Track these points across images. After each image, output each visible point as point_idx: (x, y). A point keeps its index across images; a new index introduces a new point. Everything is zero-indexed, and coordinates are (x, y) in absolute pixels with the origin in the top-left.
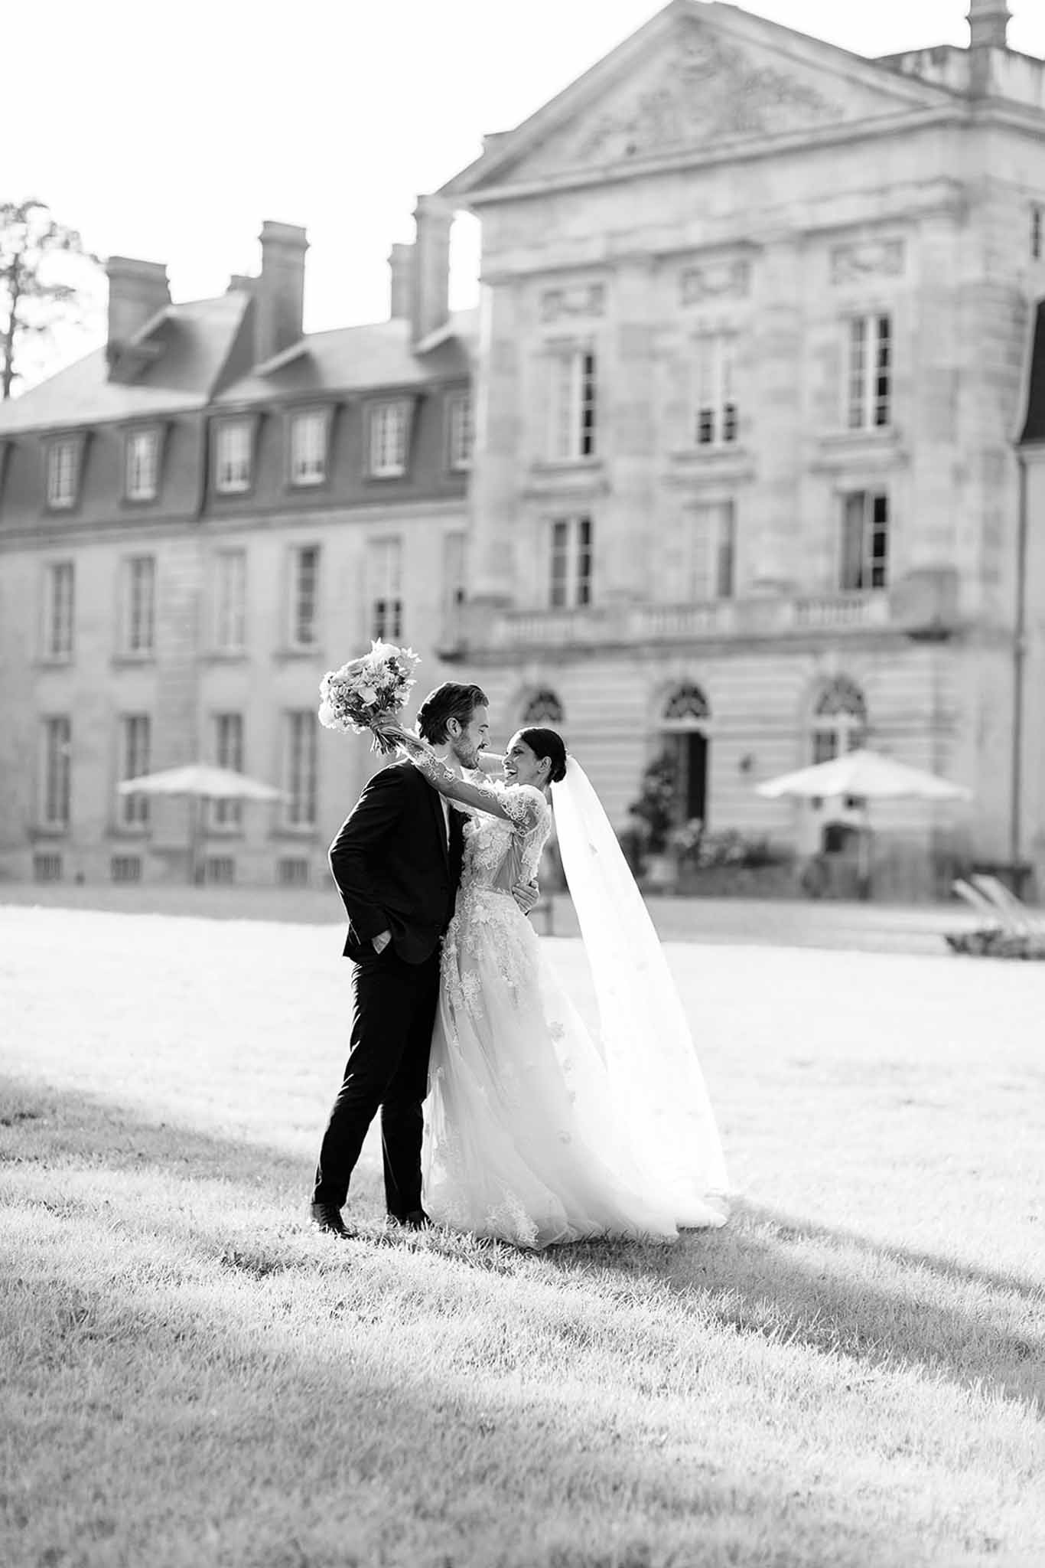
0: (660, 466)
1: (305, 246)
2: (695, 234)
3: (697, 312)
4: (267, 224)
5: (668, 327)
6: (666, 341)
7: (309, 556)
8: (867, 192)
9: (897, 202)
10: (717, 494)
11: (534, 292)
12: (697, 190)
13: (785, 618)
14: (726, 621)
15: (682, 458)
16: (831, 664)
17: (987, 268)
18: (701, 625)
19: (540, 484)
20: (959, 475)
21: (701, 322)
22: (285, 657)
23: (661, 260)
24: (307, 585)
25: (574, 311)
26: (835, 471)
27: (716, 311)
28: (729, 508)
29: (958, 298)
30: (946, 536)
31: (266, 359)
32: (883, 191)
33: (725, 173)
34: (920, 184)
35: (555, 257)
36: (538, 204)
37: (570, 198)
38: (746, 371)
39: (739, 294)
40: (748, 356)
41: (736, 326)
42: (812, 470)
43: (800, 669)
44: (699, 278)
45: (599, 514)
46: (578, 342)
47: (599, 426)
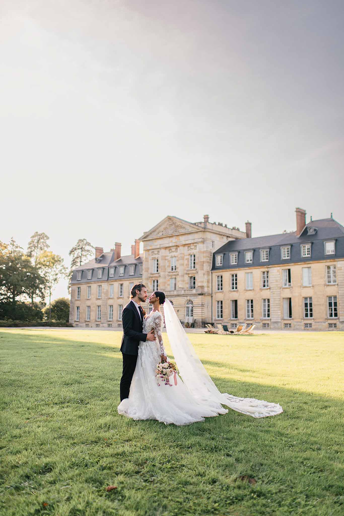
0: (167, 273)
1: (121, 246)
2: (171, 245)
3: (171, 254)
4: (116, 243)
5: (168, 256)
6: (167, 258)
7: (122, 285)
8: (192, 240)
9: (195, 241)
10: (174, 277)
11: (150, 252)
12: (171, 239)
13: (183, 292)
14: (175, 293)
15: (169, 272)
16: (189, 298)
17: (207, 249)
18: (172, 293)
19: (151, 276)
20: (204, 274)
21: (172, 255)
22: (118, 298)
23: (166, 248)
24: (121, 288)
25: (155, 254)
26: (189, 274)
27: (173, 254)
28: (176, 278)
29: (204, 252)
30: (203, 282)
31: (116, 260)
32: (194, 239)
33: (174, 237)
34: (198, 239)
35: (153, 247)
36: (151, 241)
37: (155, 240)
38: (178, 262)
39: (176, 252)
40: (177, 260)
41: (176, 256)
42: (186, 274)
43: (185, 299)
44: (171, 251)
45: (159, 279)
46: (157, 258)
47: (159, 269)
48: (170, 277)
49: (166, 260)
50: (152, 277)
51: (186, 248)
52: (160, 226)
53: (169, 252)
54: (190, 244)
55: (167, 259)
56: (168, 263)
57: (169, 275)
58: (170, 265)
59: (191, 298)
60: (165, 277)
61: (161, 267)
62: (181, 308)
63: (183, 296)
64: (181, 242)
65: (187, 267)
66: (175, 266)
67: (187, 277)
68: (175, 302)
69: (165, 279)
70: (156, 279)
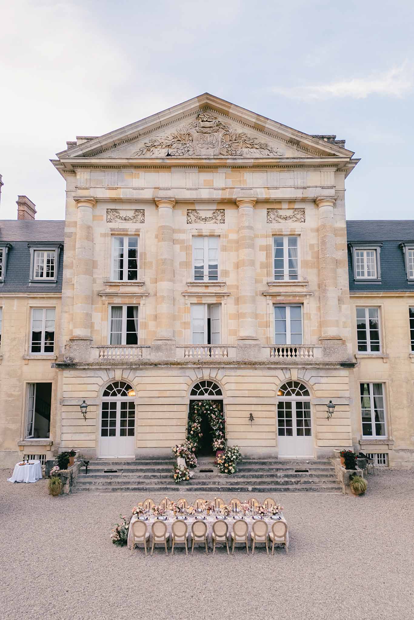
2: (205, 194)
3: (196, 226)
10: (208, 300)
12: (205, 176)
15: (192, 285)
16: (289, 374)
19: (109, 290)
21: (199, 230)
23: (177, 203)
25: (124, 219)
27: (207, 228)
28: (217, 305)
32: (304, 188)
33: (220, 170)
34: (323, 188)
35: (121, 194)
36: (116, 170)
37: (134, 171)
38: (224, 252)
39: (218, 222)
40: (225, 246)
41: (219, 234)
42: (263, 294)
43: (277, 376)
44: (195, 214)
45: (144, 305)
46: (129, 233)
47: (140, 268)
48: (195, 300)
49: (174, 241)
50: (108, 295)
51: (262, 212)
52: (160, 127)
53: (185, 218)
54: (279, 201)
55: (182, 242)
56: (184, 253)
57: (191, 293)
58: (191, 262)
59: (303, 374)
60: (174, 299)
61: (151, 263)
62: (260, 408)
63: (268, 366)
64: (248, 191)
65: (266, 272)
66: (210, 267)
67: (268, 304)
68: (233, 386)
69: (174, 305)
70: (127, 302)
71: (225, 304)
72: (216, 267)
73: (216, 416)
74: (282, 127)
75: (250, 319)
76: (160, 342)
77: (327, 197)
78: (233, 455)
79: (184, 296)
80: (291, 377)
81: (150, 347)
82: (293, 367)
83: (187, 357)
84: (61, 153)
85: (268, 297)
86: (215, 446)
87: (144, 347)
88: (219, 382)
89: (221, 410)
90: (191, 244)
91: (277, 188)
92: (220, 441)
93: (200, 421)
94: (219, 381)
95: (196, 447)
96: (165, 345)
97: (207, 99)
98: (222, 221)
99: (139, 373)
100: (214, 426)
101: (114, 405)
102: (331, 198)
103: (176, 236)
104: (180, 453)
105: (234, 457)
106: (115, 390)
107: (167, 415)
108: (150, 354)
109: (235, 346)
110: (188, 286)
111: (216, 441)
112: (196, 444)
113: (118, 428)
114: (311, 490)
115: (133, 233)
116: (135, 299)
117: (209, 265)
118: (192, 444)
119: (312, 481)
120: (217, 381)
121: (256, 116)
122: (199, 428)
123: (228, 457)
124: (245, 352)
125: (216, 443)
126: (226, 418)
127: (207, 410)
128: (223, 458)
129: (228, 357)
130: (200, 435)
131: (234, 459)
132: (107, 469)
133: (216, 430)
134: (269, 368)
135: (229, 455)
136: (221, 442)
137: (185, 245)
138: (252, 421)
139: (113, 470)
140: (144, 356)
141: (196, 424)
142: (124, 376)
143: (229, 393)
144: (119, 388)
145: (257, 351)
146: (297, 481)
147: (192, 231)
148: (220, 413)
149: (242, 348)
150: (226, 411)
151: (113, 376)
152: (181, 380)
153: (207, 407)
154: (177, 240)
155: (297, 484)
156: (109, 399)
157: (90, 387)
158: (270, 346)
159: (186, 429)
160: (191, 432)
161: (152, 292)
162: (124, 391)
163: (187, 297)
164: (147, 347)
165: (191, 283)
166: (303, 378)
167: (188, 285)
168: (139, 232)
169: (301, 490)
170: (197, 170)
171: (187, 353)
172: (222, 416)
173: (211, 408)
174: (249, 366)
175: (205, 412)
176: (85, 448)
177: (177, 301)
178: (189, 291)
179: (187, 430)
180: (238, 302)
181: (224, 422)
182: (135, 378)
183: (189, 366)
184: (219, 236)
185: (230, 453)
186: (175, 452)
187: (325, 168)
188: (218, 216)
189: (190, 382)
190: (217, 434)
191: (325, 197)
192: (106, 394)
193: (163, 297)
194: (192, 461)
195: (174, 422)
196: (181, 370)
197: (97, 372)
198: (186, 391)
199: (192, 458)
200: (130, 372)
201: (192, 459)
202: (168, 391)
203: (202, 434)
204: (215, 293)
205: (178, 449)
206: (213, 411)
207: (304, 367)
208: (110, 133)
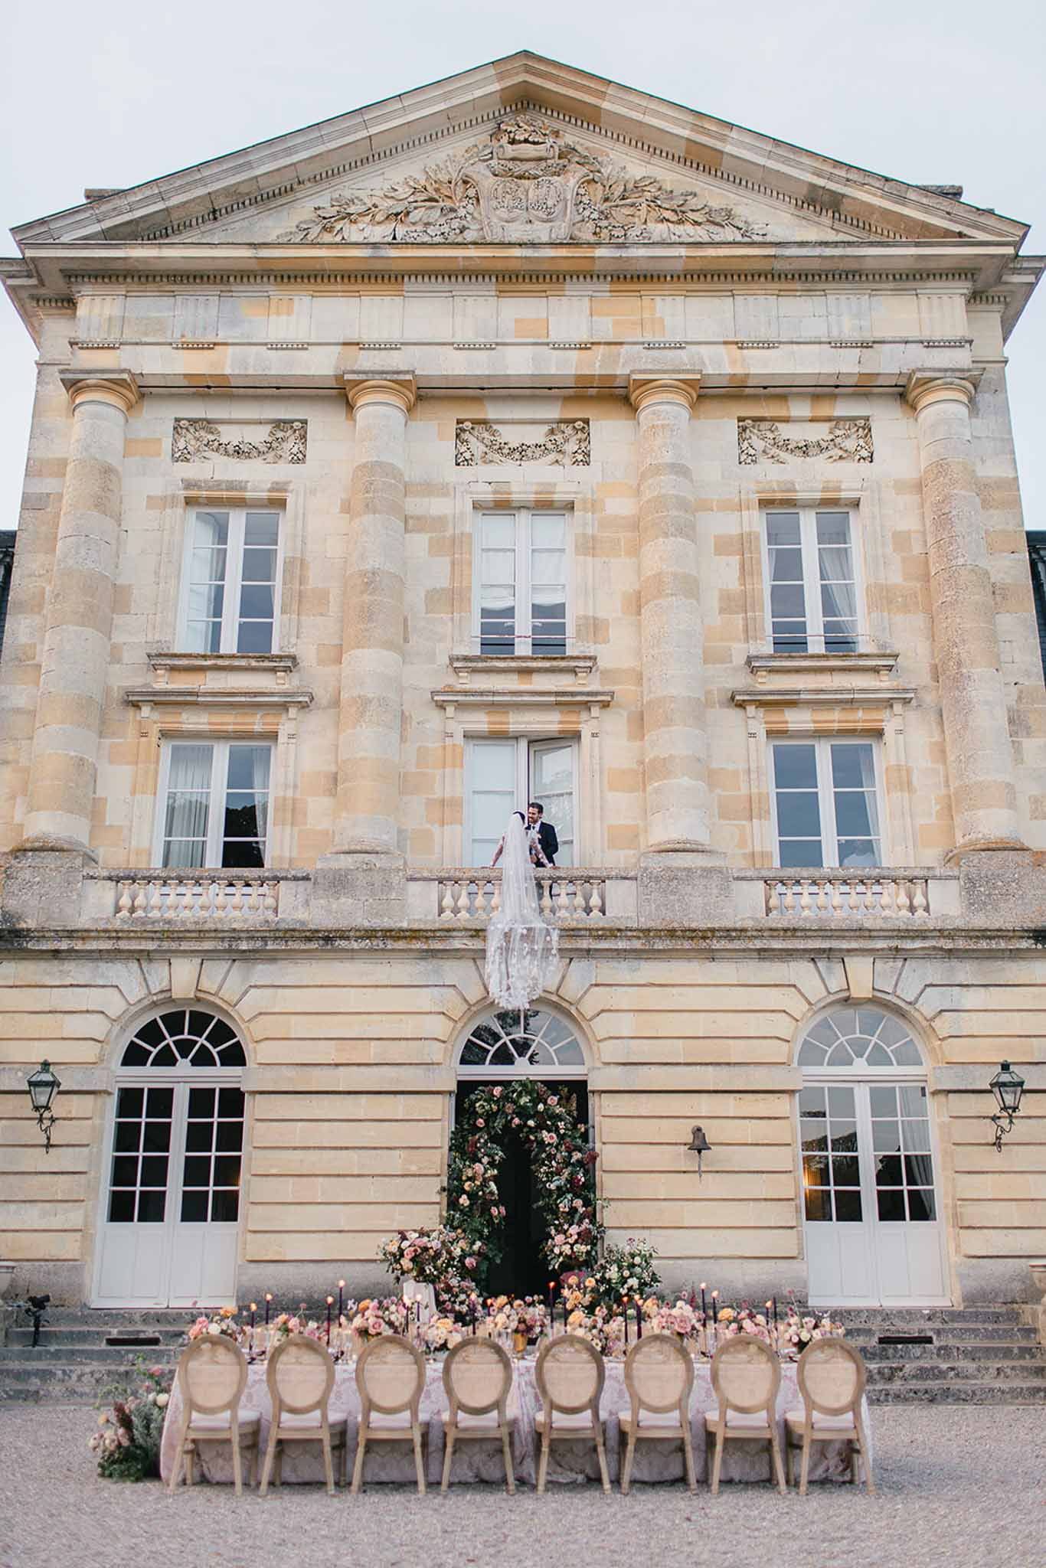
0: (422, 674)
2: (518, 363)
3: (488, 473)
10: (540, 722)
19: (166, 685)
23: (418, 401)
25: (237, 452)
27: (520, 475)
32: (865, 345)
33: (571, 288)
34: (929, 345)
35: (226, 363)
36: (214, 289)
37: (272, 289)
38: (589, 559)
39: (567, 461)
40: (594, 538)
41: (569, 497)
42: (732, 698)
43: (794, 986)
44: (486, 435)
45: (291, 736)
46: (248, 495)
47: (283, 612)
48: (480, 722)
49: (411, 523)
50: (162, 701)
51: (722, 426)
52: (371, 155)
53: (449, 447)
55: (436, 524)
56: (443, 564)
57: (466, 693)
58: (469, 588)
59: (895, 978)
60: (404, 718)
61: (323, 596)
62: (730, 1105)
63: (758, 944)
64: (670, 354)
65: (741, 623)
66: (538, 610)
67: (752, 735)
68: (626, 1025)
69: (403, 739)
70: (230, 728)
71: (594, 735)
72: (558, 610)
73: (561, 1137)
74: (780, 151)
75: (686, 781)
76: (347, 862)
77: (946, 370)
78: (626, 1273)
79: (441, 706)
80: (849, 989)
81: (306, 878)
82: (854, 945)
83: (448, 914)
84: (29, 226)
85: (751, 710)
86: (557, 1251)
87: (285, 879)
88: (573, 1011)
89: (582, 1115)
90: (467, 529)
91: (769, 345)
92: (574, 1230)
93: (497, 1158)
94: (571, 1004)
95: (479, 1253)
96: (364, 871)
97: (529, 70)
98: (580, 457)
99: (262, 972)
100: (550, 1175)
101: (162, 1100)
102: (958, 374)
103: (414, 505)
104: (412, 1260)
105: (633, 1282)
106: (170, 1040)
107: (370, 1134)
108: (307, 903)
109: (632, 874)
110: (456, 670)
111: (560, 1230)
112: (478, 1244)
113: (175, 1189)
114: (950, 1400)
115: (265, 495)
116: (258, 716)
117: (533, 605)
118: (462, 1243)
119: (952, 1369)
120: (565, 1004)
121: (691, 119)
122: (493, 1186)
123: (609, 1281)
124: (672, 897)
125: (559, 1238)
126: (598, 1146)
127: (523, 1113)
128: (587, 1284)
129: (604, 914)
130: (494, 1211)
131: (630, 1289)
132: (120, 1333)
133: (561, 1192)
134: (763, 954)
135: (613, 1273)
136: (579, 1234)
137: (449, 533)
138: (699, 1152)
139: (142, 1336)
140: (284, 911)
141: (479, 1167)
142: (205, 984)
143: (610, 1051)
144: (186, 1036)
145: (715, 891)
146: (891, 1368)
147: (474, 487)
148: (574, 1127)
149: (657, 880)
150: (597, 1119)
151: (165, 985)
152: (425, 1000)
153: (524, 1100)
154: (419, 518)
155: (890, 1379)
156: (147, 1077)
157: (75, 1026)
158: (765, 873)
159: (443, 1189)
160: (461, 1201)
161: (322, 695)
162: (202, 1045)
163: (450, 710)
164: (296, 879)
165: (466, 659)
166: (895, 992)
167: (457, 664)
168: (286, 491)
169: (906, 1400)
170: (491, 287)
171: (448, 901)
172: (585, 1137)
173: (541, 1107)
174: (687, 945)
175: (517, 1121)
176: (37, 1263)
177: (414, 723)
178: (459, 687)
179: (446, 1193)
180: (642, 727)
181: (593, 1158)
182: (246, 992)
183: (457, 944)
184: (570, 506)
185: (615, 1268)
186: (394, 1255)
187: (931, 284)
188: (566, 440)
189: (458, 1009)
190: (563, 1206)
191: (940, 370)
192: (134, 1056)
193: (363, 703)
194: (462, 1303)
195: (395, 1162)
196: (423, 963)
197: (103, 966)
198: (444, 1042)
199: (462, 1291)
200: (229, 971)
201: (463, 1297)
202: (373, 1043)
203: (503, 1209)
204: (557, 694)
205: (405, 1244)
206: (547, 1120)
207: (897, 949)
208: (199, 167)
